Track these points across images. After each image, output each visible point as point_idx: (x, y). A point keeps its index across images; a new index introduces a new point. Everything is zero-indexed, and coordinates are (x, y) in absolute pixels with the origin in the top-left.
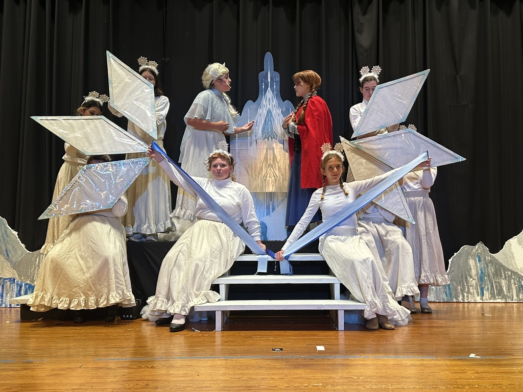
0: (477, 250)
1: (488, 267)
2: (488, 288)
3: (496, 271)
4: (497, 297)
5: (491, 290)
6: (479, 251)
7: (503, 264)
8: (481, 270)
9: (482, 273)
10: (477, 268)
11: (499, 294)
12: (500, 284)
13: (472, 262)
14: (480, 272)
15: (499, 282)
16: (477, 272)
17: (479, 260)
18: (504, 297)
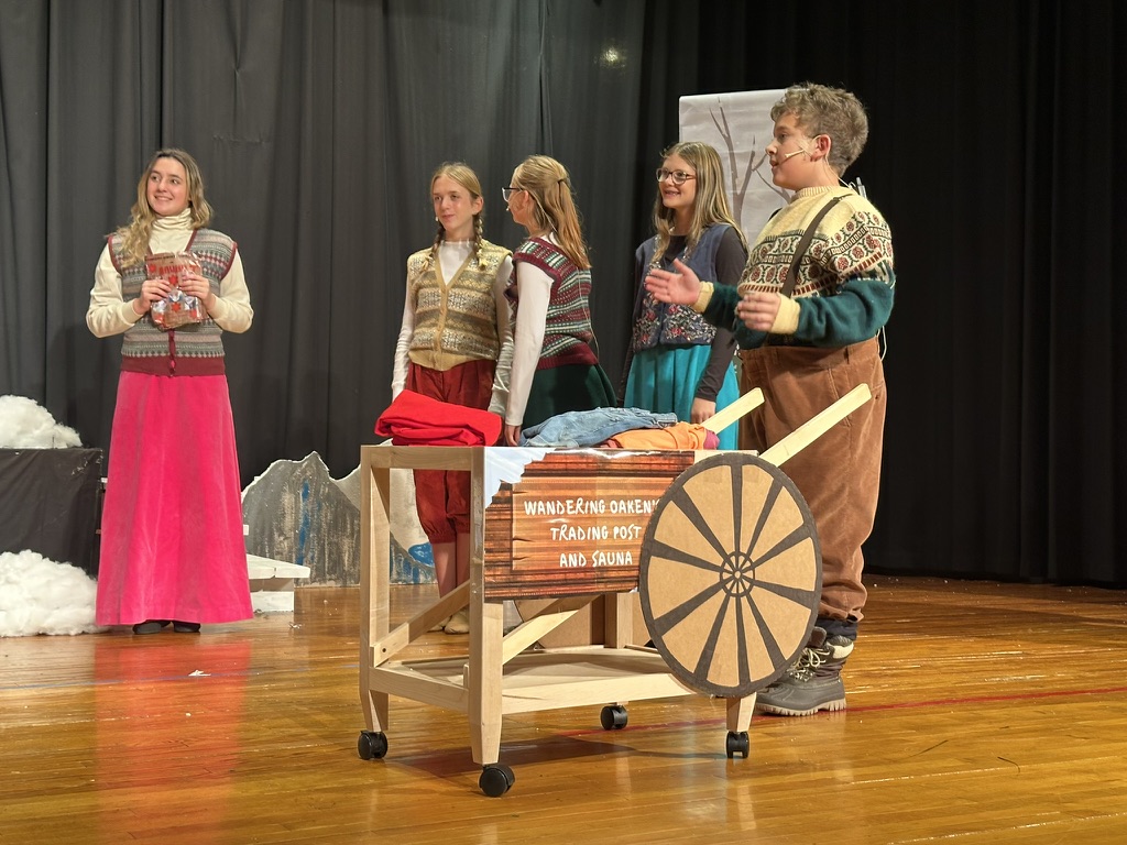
0: (304, 472)
1: (320, 509)
2: (312, 558)
3: (335, 519)
4: (328, 577)
5: (318, 562)
6: (309, 473)
7: (353, 503)
8: (306, 518)
9: (306, 523)
10: (297, 513)
11: (332, 570)
12: (338, 548)
13: (288, 499)
14: (301, 521)
15: (337, 544)
16: (296, 521)
17: (305, 495)
18: (343, 577)
